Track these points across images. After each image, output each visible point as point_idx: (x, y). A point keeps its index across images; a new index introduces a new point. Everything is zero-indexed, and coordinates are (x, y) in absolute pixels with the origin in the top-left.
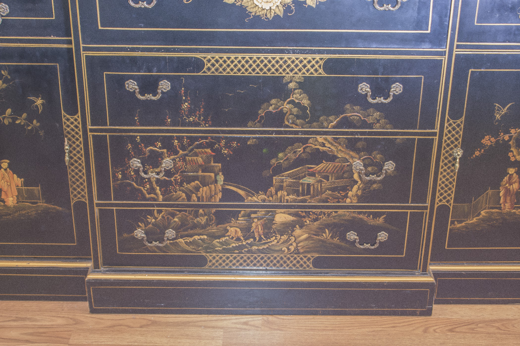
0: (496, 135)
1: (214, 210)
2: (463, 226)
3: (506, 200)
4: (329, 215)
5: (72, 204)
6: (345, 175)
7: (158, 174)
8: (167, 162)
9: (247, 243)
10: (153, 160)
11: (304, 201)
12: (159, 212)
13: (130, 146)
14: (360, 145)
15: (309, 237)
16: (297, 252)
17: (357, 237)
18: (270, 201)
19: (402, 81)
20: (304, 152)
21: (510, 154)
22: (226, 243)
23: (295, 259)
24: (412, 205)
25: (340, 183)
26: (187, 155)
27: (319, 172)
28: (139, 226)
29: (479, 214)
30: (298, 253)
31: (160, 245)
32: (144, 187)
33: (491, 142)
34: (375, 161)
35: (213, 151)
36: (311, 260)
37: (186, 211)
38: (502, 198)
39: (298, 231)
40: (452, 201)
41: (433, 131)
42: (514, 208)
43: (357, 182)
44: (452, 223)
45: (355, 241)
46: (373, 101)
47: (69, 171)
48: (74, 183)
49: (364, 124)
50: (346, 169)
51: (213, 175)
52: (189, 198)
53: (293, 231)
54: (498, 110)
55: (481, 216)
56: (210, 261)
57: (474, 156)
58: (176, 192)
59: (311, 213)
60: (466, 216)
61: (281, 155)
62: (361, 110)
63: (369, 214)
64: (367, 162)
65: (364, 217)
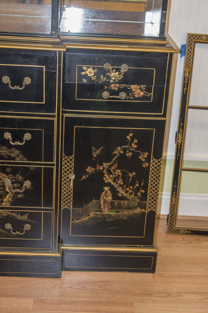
0: (95, 167)
2: (80, 222)
3: (105, 206)
14: (8, 170)
17: (12, 227)
19: (30, 132)
21: (104, 178)
24: (44, 208)
29: (89, 215)
33: (92, 170)
34: (18, 180)
38: (102, 206)
40: (71, 207)
41: (52, 163)
42: (111, 211)
43: (8, 193)
44: (73, 219)
45: (10, 229)
46: (13, 143)
49: (10, 158)
54: (94, 151)
55: (90, 216)
57: (82, 179)
60: (81, 216)
62: (7, 149)
63: (18, 213)
64: (13, 180)
65: (15, 215)
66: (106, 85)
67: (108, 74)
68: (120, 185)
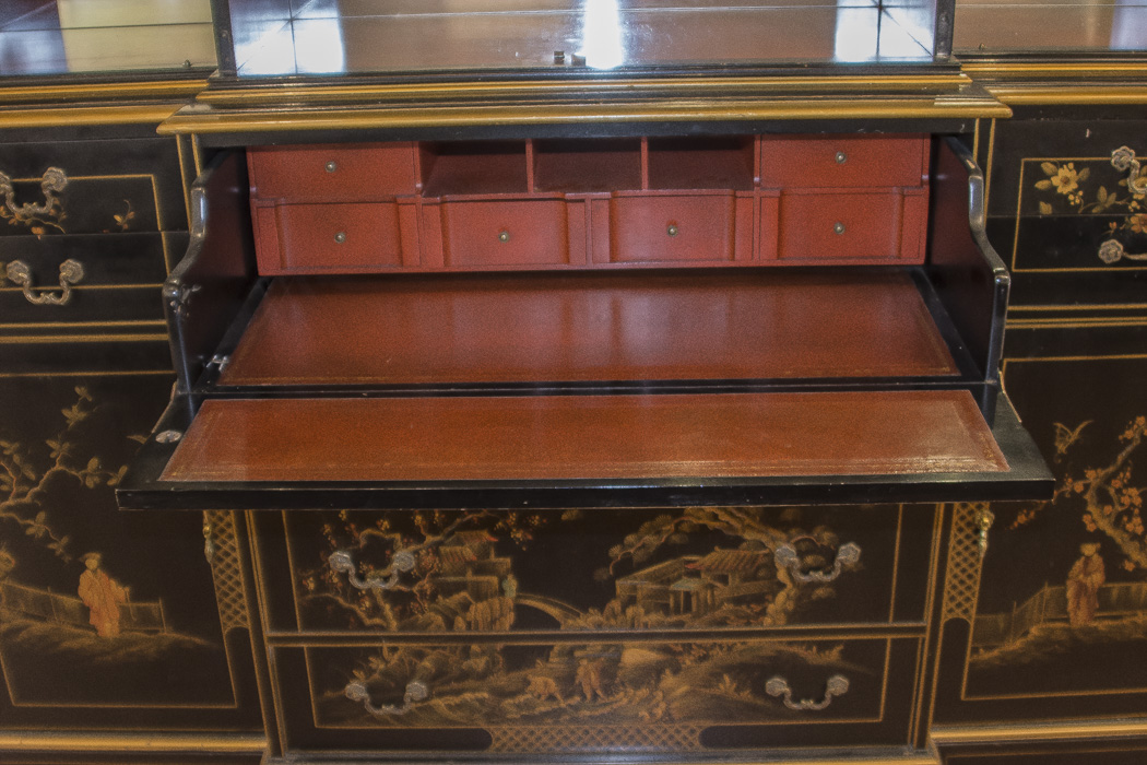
1: (500, 646)
2: (995, 656)
3: (1078, 603)
4: (730, 648)
5: (225, 633)
6: (762, 573)
7: (386, 579)
8: (403, 559)
9: (570, 706)
10: (376, 555)
11: (680, 624)
12: (394, 650)
13: (327, 529)
15: (694, 691)
16: (668, 717)
17: (788, 690)
18: (611, 626)
20: (677, 531)
21: (1086, 519)
22: (528, 705)
23: (665, 731)
24: (895, 625)
25: (751, 588)
26: (441, 543)
27: (708, 570)
28: (354, 677)
29: (1026, 633)
30: (672, 720)
31: (399, 712)
32: (360, 606)
34: (819, 544)
35: (493, 533)
36: (698, 734)
37: (444, 648)
38: (1070, 602)
39: (669, 680)
40: (973, 611)
42: (1096, 619)
43: (782, 586)
44: (975, 650)
45: (782, 696)
47: (214, 572)
48: (226, 595)
50: (761, 561)
51: (494, 580)
52: (450, 624)
53: (658, 680)
54: (1061, 435)
55: (1030, 637)
56: (498, 739)
57: (1016, 524)
58: (423, 613)
59: (694, 647)
60: (1001, 636)
61: (630, 538)
63: (809, 645)
64: (803, 547)
65: (800, 651)
66: (1113, 220)
67: (1121, 183)
68: (1134, 537)
